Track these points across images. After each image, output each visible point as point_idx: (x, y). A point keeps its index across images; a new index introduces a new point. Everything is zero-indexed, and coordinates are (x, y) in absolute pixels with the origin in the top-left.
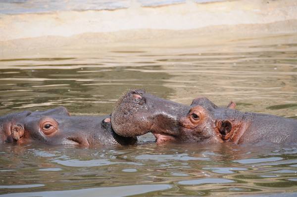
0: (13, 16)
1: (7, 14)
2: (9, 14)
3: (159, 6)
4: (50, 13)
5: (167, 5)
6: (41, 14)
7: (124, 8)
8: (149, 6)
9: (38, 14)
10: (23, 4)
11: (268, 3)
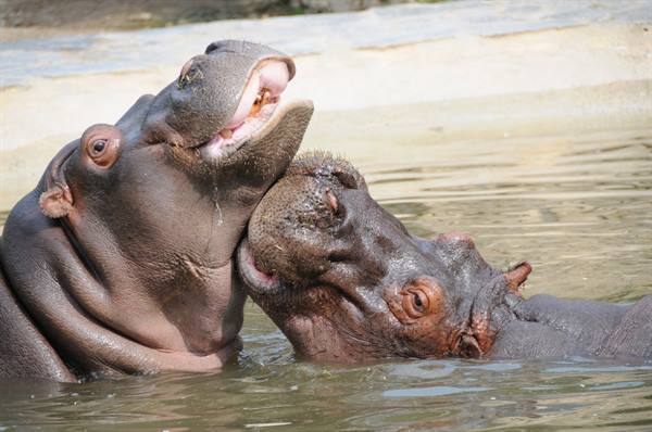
0: (59, 82)
1: (46, 77)
2: (50, 77)
3: (393, 47)
4: (143, 72)
5: (411, 44)
6: (123, 73)
7: (312, 54)
8: (371, 48)
9: (116, 74)
10: (82, 53)
11: (646, 30)
